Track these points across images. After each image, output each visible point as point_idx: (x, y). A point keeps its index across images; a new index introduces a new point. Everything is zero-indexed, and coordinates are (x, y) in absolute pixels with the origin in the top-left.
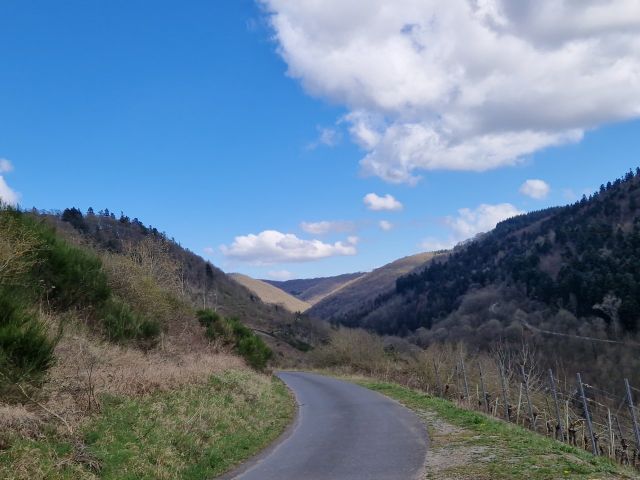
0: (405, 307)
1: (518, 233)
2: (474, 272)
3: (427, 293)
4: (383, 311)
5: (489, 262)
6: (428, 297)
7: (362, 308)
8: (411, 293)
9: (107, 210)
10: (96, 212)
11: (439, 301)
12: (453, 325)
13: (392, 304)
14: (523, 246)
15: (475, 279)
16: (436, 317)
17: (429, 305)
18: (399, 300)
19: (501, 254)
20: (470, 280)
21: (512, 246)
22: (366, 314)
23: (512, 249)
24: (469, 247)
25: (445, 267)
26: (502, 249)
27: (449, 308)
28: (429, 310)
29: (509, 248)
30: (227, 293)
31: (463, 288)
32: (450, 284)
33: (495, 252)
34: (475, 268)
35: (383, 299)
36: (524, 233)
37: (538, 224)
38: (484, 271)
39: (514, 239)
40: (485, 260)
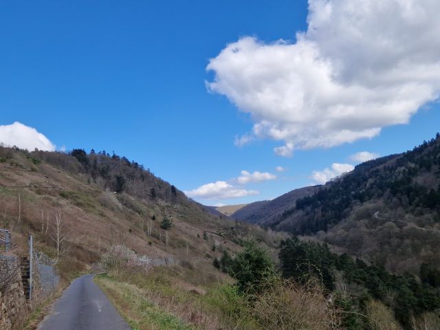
0: (306, 217)
1: (381, 167)
2: (353, 193)
3: (321, 208)
4: (289, 220)
5: (362, 186)
6: (322, 210)
7: (274, 219)
8: (309, 208)
9: (104, 151)
10: (97, 152)
11: (330, 213)
12: (350, 228)
13: (296, 215)
14: (386, 174)
15: (355, 197)
16: (330, 223)
17: (323, 216)
18: (301, 213)
19: (371, 181)
20: (352, 198)
21: (378, 175)
22: (278, 223)
23: (378, 177)
24: (344, 179)
25: (330, 191)
26: (370, 177)
27: (338, 218)
28: (323, 219)
29: (376, 176)
30: (186, 206)
31: (347, 204)
32: (336, 202)
33: (366, 180)
34: (353, 190)
35: (288, 214)
36: (385, 167)
37: (394, 161)
38: (361, 192)
39: (378, 171)
40: (359, 185)
